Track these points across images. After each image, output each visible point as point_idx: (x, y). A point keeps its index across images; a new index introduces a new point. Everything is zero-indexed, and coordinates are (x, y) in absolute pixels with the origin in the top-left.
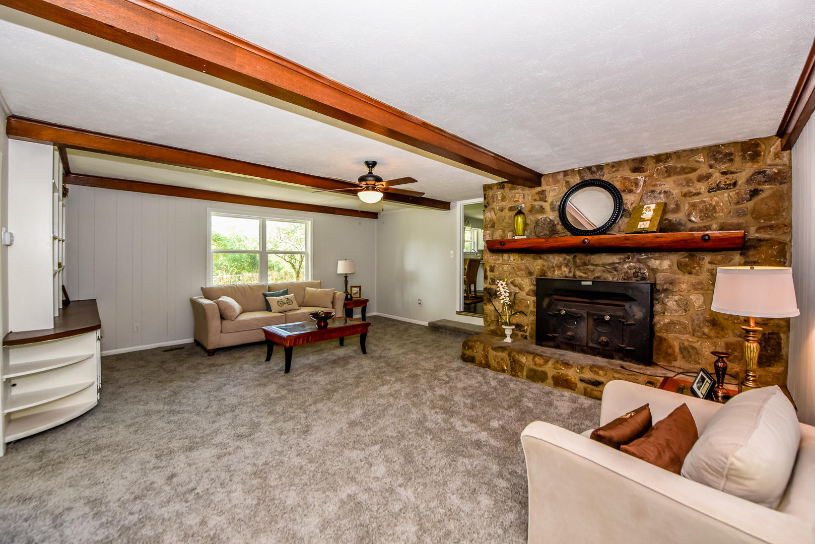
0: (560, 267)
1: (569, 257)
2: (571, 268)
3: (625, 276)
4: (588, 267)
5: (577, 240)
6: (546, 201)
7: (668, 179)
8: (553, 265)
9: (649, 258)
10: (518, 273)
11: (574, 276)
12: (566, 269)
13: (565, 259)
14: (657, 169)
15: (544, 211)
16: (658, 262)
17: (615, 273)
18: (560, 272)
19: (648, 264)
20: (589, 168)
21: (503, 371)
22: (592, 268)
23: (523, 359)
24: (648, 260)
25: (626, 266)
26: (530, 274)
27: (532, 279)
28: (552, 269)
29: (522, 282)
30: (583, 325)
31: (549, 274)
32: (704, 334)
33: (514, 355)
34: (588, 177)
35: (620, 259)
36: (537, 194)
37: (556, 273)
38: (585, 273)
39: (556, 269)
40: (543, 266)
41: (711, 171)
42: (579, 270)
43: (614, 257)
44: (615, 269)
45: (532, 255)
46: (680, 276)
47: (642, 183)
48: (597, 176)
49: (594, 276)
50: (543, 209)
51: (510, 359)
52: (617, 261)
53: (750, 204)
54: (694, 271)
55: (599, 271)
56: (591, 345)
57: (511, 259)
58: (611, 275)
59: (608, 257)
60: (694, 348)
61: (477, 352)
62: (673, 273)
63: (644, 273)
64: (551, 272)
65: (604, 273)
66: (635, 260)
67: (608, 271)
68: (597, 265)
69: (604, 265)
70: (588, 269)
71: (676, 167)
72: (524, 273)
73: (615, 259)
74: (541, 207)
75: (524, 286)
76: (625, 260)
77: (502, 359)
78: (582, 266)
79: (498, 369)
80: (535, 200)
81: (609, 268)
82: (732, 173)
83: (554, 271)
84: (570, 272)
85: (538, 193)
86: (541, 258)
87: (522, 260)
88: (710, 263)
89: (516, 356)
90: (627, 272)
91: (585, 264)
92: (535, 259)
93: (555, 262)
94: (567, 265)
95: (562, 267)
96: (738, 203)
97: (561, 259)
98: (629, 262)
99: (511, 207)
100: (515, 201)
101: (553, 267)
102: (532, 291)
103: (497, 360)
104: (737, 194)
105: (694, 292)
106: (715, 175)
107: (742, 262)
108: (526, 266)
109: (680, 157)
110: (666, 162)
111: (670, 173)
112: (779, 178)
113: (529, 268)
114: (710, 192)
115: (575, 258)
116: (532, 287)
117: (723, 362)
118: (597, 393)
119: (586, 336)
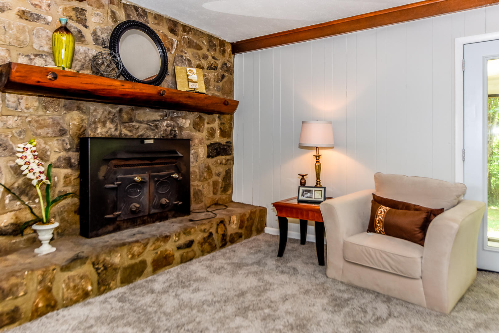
0: (104, 124)
1: (115, 110)
2: (117, 125)
3: (163, 133)
4: (133, 124)
5: (128, 88)
6: (86, 27)
7: (189, 50)
8: (95, 120)
9: (178, 117)
10: (39, 131)
11: (121, 134)
12: (111, 126)
13: (110, 112)
14: (184, 37)
15: (83, 39)
16: (184, 121)
17: (157, 131)
18: (105, 130)
19: (178, 122)
20: (136, 8)
21: (86, 295)
22: (137, 125)
23: (117, 259)
24: (178, 119)
25: (165, 123)
26: (63, 132)
27: (64, 141)
28: (93, 126)
29: (47, 147)
30: (146, 190)
31: (90, 132)
32: (205, 178)
33: (105, 259)
34: (134, 17)
35: (161, 116)
36: (74, 9)
37: (99, 130)
38: (130, 131)
39: (99, 125)
40: (83, 120)
41: (208, 53)
42: (125, 127)
43: (157, 114)
44: (156, 126)
45: (63, 102)
46: (194, 133)
47: (175, 45)
48: (142, 20)
49: (138, 134)
50: (82, 36)
51: (97, 269)
52: (159, 118)
53: (220, 84)
54: (201, 129)
55: (143, 129)
56: (153, 211)
57: (23, 106)
58: (153, 133)
59: (152, 113)
60: (200, 191)
61: (25, 294)
62: (191, 131)
63: (175, 131)
64: (91, 130)
65: (147, 131)
66: (169, 118)
67: (151, 128)
68: (141, 122)
69: (148, 122)
70: (133, 126)
71: (194, 41)
72: (50, 130)
73: (156, 115)
74: (80, 32)
75: (48, 153)
76: (163, 118)
77: (82, 278)
78: (127, 122)
79: (75, 298)
80: (70, 18)
81: (152, 125)
82: (216, 59)
83: (96, 128)
84: (116, 130)
85: (75, 9)
86: (79, 108)
87: (46, 108)
88: (208, 123)
89: (107, 258)
90: (166, 130)
91: (131, 120)
92: (68, 109)
93: (99, 116)
94: (112, 121)
95: (108, 123)
96: (217, 82)
97: (106, 113)
98: (167, 120)
99: (24, 12)
100: (35, 5)
101: (95, 122)
102: (65, 159)
103: (72, 285)
104: (218, 75)
105: (200, 146)
106: (210, 57)
107: (220, 123)
108: (53, 120)
109: (195, 34)
110: (188, 34)
111: (190, 44)
112: (230, 70)
113: (59, 123)
114: (207, 69)
115: (121, 111)
116: (63, 154)
117: (304, 179)
118: (191, 254)
119: (148, 203)
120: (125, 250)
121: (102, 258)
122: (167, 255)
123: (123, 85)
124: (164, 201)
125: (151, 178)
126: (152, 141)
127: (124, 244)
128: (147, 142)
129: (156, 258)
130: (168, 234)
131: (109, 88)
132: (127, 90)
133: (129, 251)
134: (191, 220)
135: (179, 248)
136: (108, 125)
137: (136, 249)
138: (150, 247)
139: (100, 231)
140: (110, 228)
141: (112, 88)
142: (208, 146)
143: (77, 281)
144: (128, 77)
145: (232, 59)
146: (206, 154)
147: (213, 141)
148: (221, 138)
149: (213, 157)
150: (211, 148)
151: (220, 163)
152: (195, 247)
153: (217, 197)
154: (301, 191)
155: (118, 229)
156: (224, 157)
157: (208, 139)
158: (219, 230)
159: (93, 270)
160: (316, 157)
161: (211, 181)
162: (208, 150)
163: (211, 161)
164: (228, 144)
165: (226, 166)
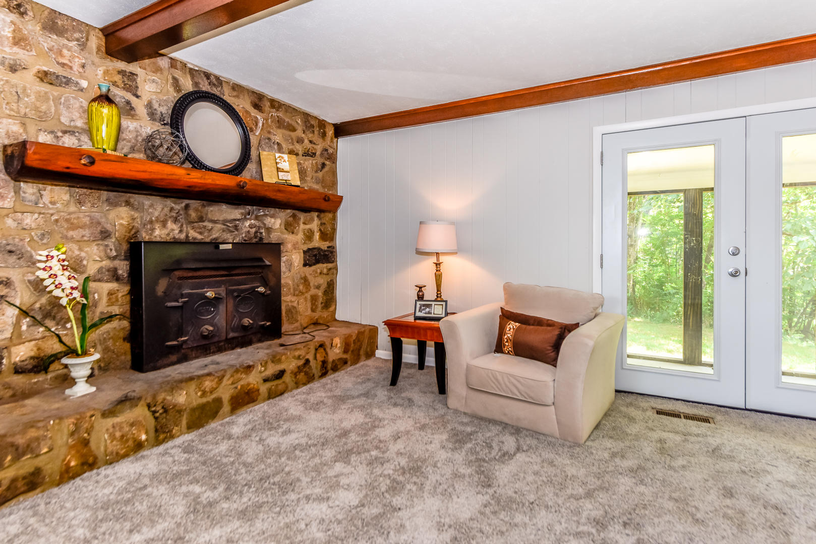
0: (164, 224)
1: (179, 206)
2: (182, 225)
3: (246, 236)
4: (205, 224)
5: (196, 178)
6: (138, 97)
7: (279, 131)
8: (151, 218)
9: (266, 215)
10: (71, 233)
11: (187, 236)
12: (175, 227)
13: (172, 209)
14: (272, 115)
15: (133, 112)
16: (273, 220)
17: (236, 233)
18: (165, 231)
19: (265, 222)
20: (207, 75)
22: (210, 225)
23: (181, 398)
24: (264, 218)
25: (247, 224)
26: (105, 235)
27: (107, 246)
28: (149, 227)
29: (83, 254)
30: (222, 308)
31: (144, 235)
32: (300, 292)
33: (164, 399)
34: (205, 87)
35: (242, 214)
36: (119, 72)
37: (157, 232)
38: (201, 233)
39: (157, 226)
40: (134, 219)
41: (303, 135)
42: (193, 228)
43: (236, 211)
44: (236, 227)
45: (105, 194)
46: (287, 236)
47: (260, 124)
48: (215, 91)
49: (211, 237)
50: (132, 109)
51: (154, 412)
52: (239, 217)
53: (320, 174)
54: (295, 231)
55: (218, 231)
56: (231, 335)
57: (46, 198)
58: (231, 235)
59: (229, 210)
60: (294, 307)
61: (51, 450)
62: (282, 233)
63: (261, 233)
64: (146, 232)
65: (224, 233)
66: (254, 216)
67: (228, 229)
68: (214, 222)
69: (224, 222)
70: (205, 227)
71: (284, 121)
72: (87, 232)
73: (234, 213)
74: (128, 103)
75: (85, 262)
76: (245, 217)
77: (132, 425)
78: (196, 222)
79: (122, 452)
80: (115, 84)
81: (231, 225)
82: (314, 144)
83: (153, 230)
84: (181, 231)
85: (121, 72)
86: (128, 203)
87: (80, 203)
88: (304, 223)
89: (169, 398)
90: (249, 232)
91: (201, 219)
92: (113, 204)
93: (156, 214)
94: (176, 220)
95: (169, 222)
96: (316, 172)
97: (166, 210)
98: (250, 219)
99: (46, 73)
100: (63, 65)
101: (151, 222)
102: (108, 271)
103: (118, 434)
104: (316, 163)
105: (294, 251)
106: (306, 141)
107: (319, 223)
108: (91, 218)
109: (286, 111)
110: (278, 110)
111: (280, 124)
112: (332, 158)
113: (99, 223)
114: (303, 156)
115: (187, 207)
116: (106, 263)
117: (422, 291)
118: (281, 387)
119: (225, 324)
120: (193, 386)
121: (160, 398)
122: (249, 390)
123: (188, 174)
124: (247, 321)
125: (229, 293)
126: (230, 246)
127: (191, 379)
128: (222, 247)
129: (235, 395)
130: (251, 363)
131: (170, 177)
132: (196, 180)
133: (199, 387)
134: (282, 345)
135: (266, 380)
136: (170, 225)
137: (208, 384)
138: (226, 381)
139: (160, 363)
140: (174, 358)
141: (174, 177)
142: (305, 252)
143: (126, 429)
144: (197, 164)
145: (335, 145)
146: (302, 262)
147: (311, 246)
148: (321, 241)
149: (310, 266)
150: (308, 254)
151: (320, 273)
152: (287, 378)
153: (316, 315)
154: (418, 306)
155: (184, 359)
156: (325, 265)
157: (305, 243)
158: (318, 355)
159: (148, 414)
160: (436, 264)
161: (308, 296)
162: (304, 257)
163: (308, 270)
164: (330, 249)
165: (327, 276)
